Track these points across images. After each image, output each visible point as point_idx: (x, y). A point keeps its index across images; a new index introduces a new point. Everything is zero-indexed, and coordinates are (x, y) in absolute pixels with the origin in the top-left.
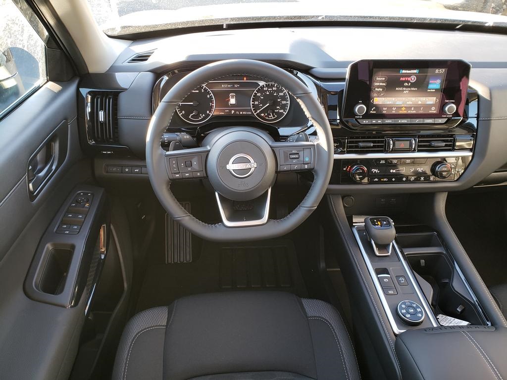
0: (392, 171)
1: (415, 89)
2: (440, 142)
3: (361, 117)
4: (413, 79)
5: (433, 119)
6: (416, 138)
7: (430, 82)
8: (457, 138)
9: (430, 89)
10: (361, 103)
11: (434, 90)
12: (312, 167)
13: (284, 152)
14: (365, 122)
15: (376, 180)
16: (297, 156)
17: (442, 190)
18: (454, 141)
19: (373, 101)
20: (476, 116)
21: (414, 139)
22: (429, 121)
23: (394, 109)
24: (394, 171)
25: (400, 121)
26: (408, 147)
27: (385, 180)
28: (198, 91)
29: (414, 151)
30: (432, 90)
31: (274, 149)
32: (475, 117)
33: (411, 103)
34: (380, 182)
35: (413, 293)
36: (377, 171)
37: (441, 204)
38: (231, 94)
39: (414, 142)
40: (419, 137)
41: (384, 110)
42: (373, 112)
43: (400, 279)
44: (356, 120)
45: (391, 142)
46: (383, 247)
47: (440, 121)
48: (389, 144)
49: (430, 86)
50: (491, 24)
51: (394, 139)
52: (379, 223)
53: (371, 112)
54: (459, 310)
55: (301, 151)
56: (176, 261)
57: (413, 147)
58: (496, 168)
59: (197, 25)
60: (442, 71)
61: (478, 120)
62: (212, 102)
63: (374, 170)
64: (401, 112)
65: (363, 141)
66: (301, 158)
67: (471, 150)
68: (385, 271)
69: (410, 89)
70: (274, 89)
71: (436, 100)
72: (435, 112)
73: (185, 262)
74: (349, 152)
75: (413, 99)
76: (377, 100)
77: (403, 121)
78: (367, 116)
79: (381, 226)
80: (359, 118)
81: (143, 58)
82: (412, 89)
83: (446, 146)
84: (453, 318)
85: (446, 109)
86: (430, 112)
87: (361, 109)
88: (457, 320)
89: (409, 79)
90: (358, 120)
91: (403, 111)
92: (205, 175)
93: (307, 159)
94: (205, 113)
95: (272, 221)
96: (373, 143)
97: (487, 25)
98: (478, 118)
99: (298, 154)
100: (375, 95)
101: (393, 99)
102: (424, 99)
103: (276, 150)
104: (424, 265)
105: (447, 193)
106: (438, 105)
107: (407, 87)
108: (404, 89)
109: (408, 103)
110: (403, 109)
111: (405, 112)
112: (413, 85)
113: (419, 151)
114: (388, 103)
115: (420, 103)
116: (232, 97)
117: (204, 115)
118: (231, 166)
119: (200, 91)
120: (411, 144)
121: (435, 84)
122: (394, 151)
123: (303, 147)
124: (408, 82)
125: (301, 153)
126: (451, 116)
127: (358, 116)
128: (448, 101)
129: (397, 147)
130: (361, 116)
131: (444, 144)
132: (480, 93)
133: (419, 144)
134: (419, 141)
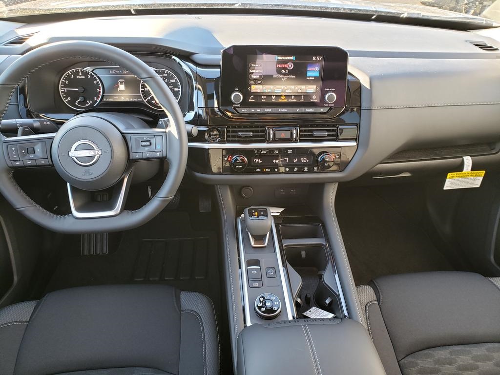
0: (274, 161)
1: (293, 77)
2: (323, 131)
4: (290, 66)
5: (315, 108)
6: (297, 128)
7: (308, 69)
9: (309, 77)
10: (237, 91)
11: (313, 78)
12: (164, 155)
13: (135, 139)
14: (244, 110)
15: (258, 170)
16: (148, 143)
17: (332, 181)
18: (337, 131)
19: (251, 89)
21: (295, 129)
22: (310, 110)
23: (274, 97)
24: (277, 161)
25: (280, 110)
26: (289, 137)
27: (268, 170)
28: (84, 77)
29: (296, 141)
30: (311, 78)
31: (126, 135)
33: (291, 91)
34: (262, 173)
35: (279, 286)
36: (259, 161)
37: (330, 196)
38: (119, 80)
39: (294, 132)
40: (300, 127)
41: (263, 99)
42: (252, 101)
43: (270, 271)
44: (235, 108)
45: (271, 132)
46: (260, 238)
47: (322, 110)
48: (269, 134)
49: (309, 74)
50: (405, 15)
51: (274, 128)
52: (256, 213)
53: (250, 100)
54: (327, 301)
55: (152, 138)
56: (92, 253)
57: (294, 137)
58: (380, 159)
59: (99, 9)
60: (320, 58)
61: (360, 110)
62: (99, 88)
63: (256, 160)
64: (280, 101)
65: (242, 131)
66: (153, 146)
67: (355, 140)
68: (257, 263)
69: (287, 77)
70: (164, 75)
71: (316, 88)
72: (316, 101)
73: (101, 254)
74: (229, 142)
75: (293, 87)
76: (255, 88)
77: (283, 110)
78: (245, 104)
79: (258, 217)
80: (238, 107)
81: (20, 41)
82: (291, 76)
83: (329, 135)
84: (323, 311)
85: (326, 97)
86: (311, 100)
87: (237, 97)
88: (326, 312)
89: (286, 66)
90: (237, 109)
91: (283, 100)
92: (51, 163)
93: (159, 148)
94: (93, 100)
95: (126, 212)
96: (254, 133)
97: (402, 16)
98: (360, 107)
99: (150, 141)
100: (252, 82)
101: (271, 87)
102: (303, 87)
103: (128, 137)
104: (305, 256)
105: (337, 185)
106: (319, 94)
107: (284, 74)
108: (282, 76)
109: (287, 91)
110: (283, 97)
111: (285, 101)
112: (291, 72)
113: (301, 141)
114: (266, 91)
115: (300, 91)
116: (122, 83)
117: (91, 102)
118: (73, 153)
119: (86, 76)
120: (292, 134)
121: (314, 72)
122: (275, 141)
123: (155, 134)
124: (285, 69)
125: (153, 141)
126: (333, 105)
127: (235, 104)
128: (328, 89)
129: (277, 137)
130: (238, 104)
131: (326, 134)
132: (362, 82)
133: (301, 134)
134: (301, 131)
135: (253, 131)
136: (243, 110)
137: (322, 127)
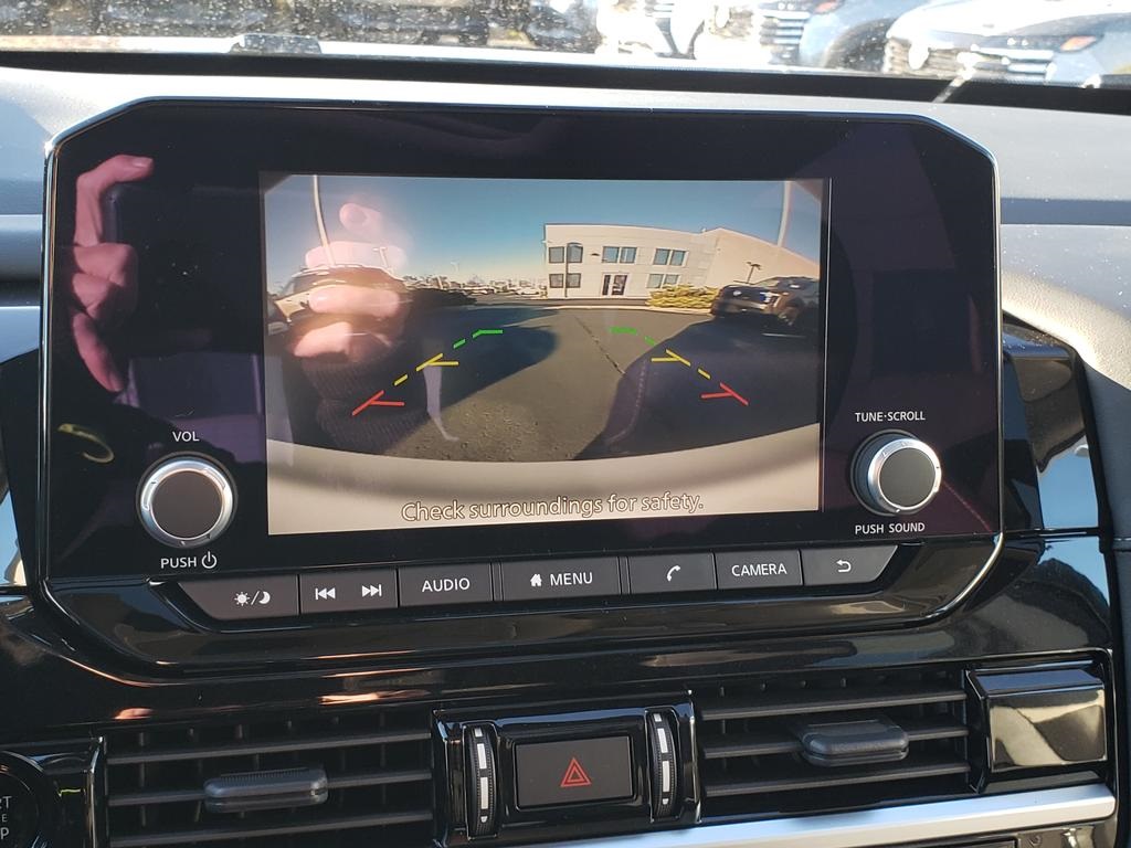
2: (875, 727)
3: (210, 561)
5: (793, 555)
6: (677, 711)
8: (991, 685)
14: (251, 599)
18: (976, 716)
20: (1094, 523)
21: (667, 716)
22: (761, 569)
26: (630, 786)
29: (678, 815)
32: (1090, 532)
39: (662, 739)
40: (704, 699)
44: (169, 584)
45: (481, 748)
47: (845, 565)
51: (501, 723)
57: (666, 784)
61: (1108, 549)
65: (240, 766)
67: (1100, 775)
77: (560, 580)
80: (197, 574)
83: (918, 753)
85: (874, 471)
87: (187, 499)
90: (185, 587)
96: (331, 773)
98: (1106, 531)
113: (717, 811)
120: (643, 762)
126: (917, 527)
127: (176, 552)
128: (877, 417)
129: (532, 791)
130: (196, 552)
131: (902, 743)
132: (1092, 359)
133: (711, 754)
134: (708, 731)
135: (330, 763)
136: (242, 599)
137: (847, 697)
